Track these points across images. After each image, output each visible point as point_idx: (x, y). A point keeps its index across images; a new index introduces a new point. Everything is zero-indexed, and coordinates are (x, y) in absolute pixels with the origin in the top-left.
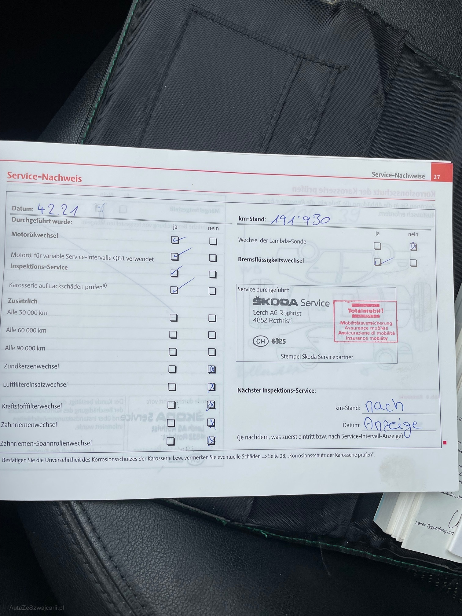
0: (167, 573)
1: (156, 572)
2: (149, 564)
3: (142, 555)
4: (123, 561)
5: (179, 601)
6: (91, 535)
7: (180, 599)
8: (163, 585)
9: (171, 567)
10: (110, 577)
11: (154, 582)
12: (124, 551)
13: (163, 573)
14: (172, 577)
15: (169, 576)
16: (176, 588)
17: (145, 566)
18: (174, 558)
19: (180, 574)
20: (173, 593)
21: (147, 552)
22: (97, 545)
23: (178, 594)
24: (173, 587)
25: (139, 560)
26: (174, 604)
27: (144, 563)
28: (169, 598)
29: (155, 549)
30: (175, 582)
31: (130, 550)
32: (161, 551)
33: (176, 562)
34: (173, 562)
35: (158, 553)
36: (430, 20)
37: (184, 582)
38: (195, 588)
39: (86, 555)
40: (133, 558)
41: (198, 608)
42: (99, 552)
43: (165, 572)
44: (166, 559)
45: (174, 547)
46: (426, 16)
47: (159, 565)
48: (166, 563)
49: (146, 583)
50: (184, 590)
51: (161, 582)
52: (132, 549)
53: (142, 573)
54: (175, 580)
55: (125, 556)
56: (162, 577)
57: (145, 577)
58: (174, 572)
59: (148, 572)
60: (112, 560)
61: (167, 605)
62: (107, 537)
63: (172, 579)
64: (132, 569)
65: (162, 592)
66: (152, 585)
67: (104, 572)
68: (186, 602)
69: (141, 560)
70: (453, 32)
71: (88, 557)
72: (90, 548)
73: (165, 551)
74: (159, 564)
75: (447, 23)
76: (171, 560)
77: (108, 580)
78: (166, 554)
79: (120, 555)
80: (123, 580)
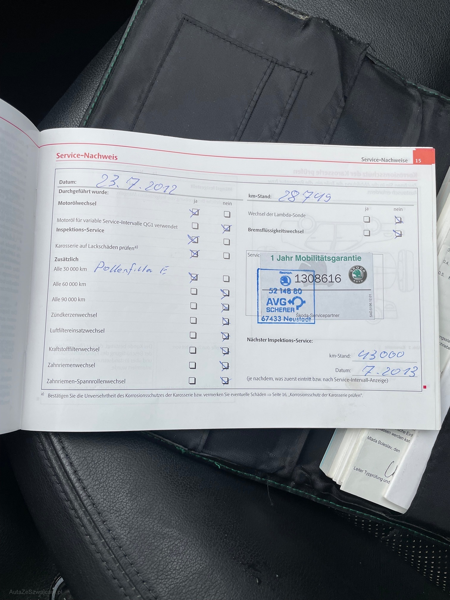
0: (123, 488)
1: (114, 486)
2: (108, 480)
3: (103, 472)
4: (86, 475)
5: (131, 512)
6: (60, 452)
7: (133, 510)
8: (118, 498)
9: (127, 484)
10: (73, 488)
11: (110, 495)
12: (87, 467)
13: (120, 488)
14: (127, 492)
15: (124, 491)
16: (129, 501)
17: (105, 481)
18: (130, 477)
19: (134, 491)
20: (126, 505)
21: (108, 470)
22: (65, 461)
23: (131, 507)
24: (127, 500)
25: (100, 476)
26: (126, 514)
27: (103, 479)
28: (123, 509)
29: (114, 468)
30: (129, 497)
31: (92, 466)
32: (120, 470)
33: (132, 481)
34: (129, 480)
35: (117, 472)
36: (382, 31)
37: (137, 498)
38: (146, 503)
39: (56, 469)
40: (95, 473)
41: (146, 520)
42: (66, 466)
43: (121, 488)
44: (123, 478)
45: (131, 468)
46: (379, 27)
47: (116, 482)
48: (123, 480)
49: (104, 495)
50: (136, 504)
51: (117, 496)
52: (95, 466)
53: (101, 486)
54: (129, 495)
55: (88, 472)
56: (119, 492)
57: (103, 490)
58: (129, 489)
59: (107, 486)
60: (76, 474)
61: (120, 515)
62: (74, 455)
63: (127, 493)
64: (93, 482)
65: (117, 503)
66: (109, 497)
67: (69, 484)
68: (137, 514)
69: (102, 475)
70: (404, 42)
71: (56, 470)
72: (59, 463)
73: (123, 471)
74: (117, 480)
75: (399, 35)
76: (128, 478)
77: (72, 490)
78: (123, 473)
79: (84, 470)
80: (85, 491)
